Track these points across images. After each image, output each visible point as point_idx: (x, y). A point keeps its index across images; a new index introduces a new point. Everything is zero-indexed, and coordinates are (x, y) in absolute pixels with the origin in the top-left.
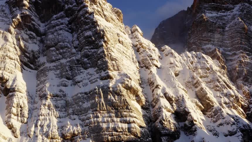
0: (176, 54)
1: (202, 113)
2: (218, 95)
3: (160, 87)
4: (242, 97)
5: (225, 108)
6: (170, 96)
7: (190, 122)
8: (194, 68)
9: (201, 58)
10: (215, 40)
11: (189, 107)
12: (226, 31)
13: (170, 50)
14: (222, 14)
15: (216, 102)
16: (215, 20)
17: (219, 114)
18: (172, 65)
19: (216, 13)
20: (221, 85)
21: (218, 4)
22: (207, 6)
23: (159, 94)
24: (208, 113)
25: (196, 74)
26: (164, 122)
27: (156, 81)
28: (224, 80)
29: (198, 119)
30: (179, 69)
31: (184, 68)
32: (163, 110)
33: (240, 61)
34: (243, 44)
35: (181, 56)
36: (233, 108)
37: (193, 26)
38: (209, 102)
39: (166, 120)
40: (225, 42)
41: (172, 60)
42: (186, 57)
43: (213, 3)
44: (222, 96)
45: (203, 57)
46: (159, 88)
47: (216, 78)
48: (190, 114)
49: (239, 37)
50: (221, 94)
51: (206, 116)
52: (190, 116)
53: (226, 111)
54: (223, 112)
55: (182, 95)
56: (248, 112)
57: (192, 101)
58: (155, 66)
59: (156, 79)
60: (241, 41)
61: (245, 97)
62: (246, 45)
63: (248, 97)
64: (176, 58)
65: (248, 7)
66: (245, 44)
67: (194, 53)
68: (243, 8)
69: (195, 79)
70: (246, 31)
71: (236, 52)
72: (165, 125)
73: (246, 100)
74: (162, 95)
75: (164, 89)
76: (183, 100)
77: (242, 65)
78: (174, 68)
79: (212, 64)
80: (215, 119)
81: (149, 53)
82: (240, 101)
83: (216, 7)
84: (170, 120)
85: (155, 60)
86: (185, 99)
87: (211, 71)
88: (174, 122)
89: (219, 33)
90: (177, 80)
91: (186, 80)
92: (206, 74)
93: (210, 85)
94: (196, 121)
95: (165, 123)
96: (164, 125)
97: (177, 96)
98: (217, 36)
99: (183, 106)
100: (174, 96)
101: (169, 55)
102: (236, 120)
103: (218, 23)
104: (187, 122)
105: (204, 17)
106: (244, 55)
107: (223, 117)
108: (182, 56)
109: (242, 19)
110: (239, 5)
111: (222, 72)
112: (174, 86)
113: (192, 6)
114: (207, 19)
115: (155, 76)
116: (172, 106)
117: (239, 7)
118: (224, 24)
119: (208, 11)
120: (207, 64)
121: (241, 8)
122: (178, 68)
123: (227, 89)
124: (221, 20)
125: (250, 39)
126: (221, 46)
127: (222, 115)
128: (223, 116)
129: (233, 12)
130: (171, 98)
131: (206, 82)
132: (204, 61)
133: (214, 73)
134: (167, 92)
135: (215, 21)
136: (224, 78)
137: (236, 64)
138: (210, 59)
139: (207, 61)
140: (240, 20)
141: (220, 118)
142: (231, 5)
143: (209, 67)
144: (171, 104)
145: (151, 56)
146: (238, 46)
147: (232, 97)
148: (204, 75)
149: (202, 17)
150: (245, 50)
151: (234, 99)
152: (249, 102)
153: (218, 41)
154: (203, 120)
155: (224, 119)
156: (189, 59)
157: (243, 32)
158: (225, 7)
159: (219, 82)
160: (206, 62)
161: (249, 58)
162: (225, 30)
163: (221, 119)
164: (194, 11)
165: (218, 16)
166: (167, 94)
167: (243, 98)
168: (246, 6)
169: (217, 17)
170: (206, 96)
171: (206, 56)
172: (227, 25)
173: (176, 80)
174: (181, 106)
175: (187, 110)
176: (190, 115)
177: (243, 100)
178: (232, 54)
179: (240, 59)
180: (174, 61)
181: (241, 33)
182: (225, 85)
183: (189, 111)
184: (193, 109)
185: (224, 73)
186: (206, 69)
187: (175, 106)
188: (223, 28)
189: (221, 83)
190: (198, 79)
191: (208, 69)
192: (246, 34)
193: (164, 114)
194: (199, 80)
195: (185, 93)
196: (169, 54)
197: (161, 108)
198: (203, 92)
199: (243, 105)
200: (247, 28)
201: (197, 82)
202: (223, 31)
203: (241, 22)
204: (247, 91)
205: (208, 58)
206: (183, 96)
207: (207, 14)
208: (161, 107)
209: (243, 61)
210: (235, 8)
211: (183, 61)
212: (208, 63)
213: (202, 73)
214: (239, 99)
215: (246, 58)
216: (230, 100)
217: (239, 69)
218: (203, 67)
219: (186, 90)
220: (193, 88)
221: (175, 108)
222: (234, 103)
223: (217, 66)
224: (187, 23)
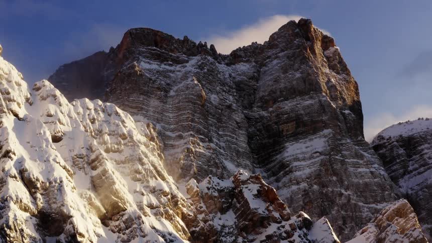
0: (63, 100)
1: (99, 221)
2: (138, 190)
3: (13, 156)
4: (184, 198)
5: (150, 216)
6: (32, 177)
7: (70, 238)
8: (96, 132)
9: (113, 116)
10: (150, 109)
11: (72, 204)
12: (170, 97)
13: (52, 90)
14: (167, 67)
15: (132, 203)
16: (155, 76)
17: (135, 226)
18: (50, 119)
19: (158, 64)
20: (145, 169)
21: (163, 51)
22: (144, 50)
23: (9, 170)
24: (113, 224)
25: (99, 143)
26: (8, 231)
27: (7, 142)
28: (152, 162)
29: (87, 231)
30: (64, 127)
31: (76, 127)
32: (12, 205)
33: (188, 149)
34: (196, 122)
35: (74, 106)
36: (166, 218)
37: (115, 81)
38: (117, 199)
39: (15, 227)
40: (166, 115)
41: (52, 109)
42: (83, 108)
43: (154, 48)
44: (144, 192)
45: (117, 113)
46: (10, 157)
47: (138, 157)
48: (71, 219)
49: (191, 109)
50: (144, 187)
51: (109, 228)
52: (70, 224)
53: (150, 221)
54: (143, 223)
55: (61, 178)
56: (194, 229)
57: (81, 196)
58: (12, 114)
59: (7, 139)
60: (194, 116)
61: (189, 199)
62: (201, 125)
63: (196, 201)
64: (61, 105)
65: (211, 63)
66: (200, 123)
67: (100, 102)
68: (202, 63)
69: (94, 152)
70: (203, 102)
71: (182, 134)
72: (12, 239)
73: (192, 205)
74: (14, 172)
75: (20, 162)
76: (61, 188)
77: (190, 157)
78: (53, 125)
79: (133, 130)
80: (125, 237)
81: (6, 86)
82: (181, 206)
83: (159, 54)
84: (24, 228)
85: (15, 101)
86: (65, 187)
87: (128, 142)
88: (34, 234)
89: (158, 99)
90: (54, 148)
91: (76, 152)
92: (119, 147)
93: (124, 167)
94: (82, 235)
95: (12, 235)
96: (8, 239)
97: (48, 179)
98: (154, 103)
99: (58, 202)
100: (41, 178)
101: (49, 99)
102: (168, 240)
103: (159, 82)
104: (62, 237)
105: (137, 68)
106: (196, 139)
107: (143, 234)
108: (74, 104)
109: (199, 81)
110: (198, 58)
111: (151, 146)
112: (45, 159)
113: (119, 47)
114: (140, 71)
115: (8, 134)
116: (35, 199)
117: (196, 61)
118: (168, 84)
119: (144, 60)
120: (124, 129)
121: (200, 63)
122: (61, 126)
123: (156, 179)
124: (165, 77)
125: (208, 115)
126: (158, 121)
127: (140, 229)
128: (142, 232)
129: (186, 66)
130: (34, 182)
131: (116, 161)
132: (117, 121)
133: (134, 145)
134: (28, 168)
135: (153, 77)
136: (152, 158)
137: (181, 154)
138: (130, 118)
139: (123, 122)
140: (196, 82)
141: (137, 234)
142: (184, 55)
143: (125, 132)
144: (33, 195)
145: (8, 93)
146: (187, 123)
147: (165, 196)
148: (114, 147)
149: (133, 67)
150: (198, 132)
151: (169, 200)
152: (196, 208)
153: (154, 112)
154: (98, 236)
155: (144, 237)
156: (88, 112)
157: (199, 102)
158: (174, 56)
159: (143, 164)
160: (120, 123)
161: (203, 147)
162: (169, 95)
163: (138, 236)
164: (121, 56)
165: (161, 69)
166: (26, 173)
167: (186, 200)
168: (209, 60)
169: (158, 72)
170: (113, 188)
171: (123, 113)
172: (173, 88)
173: (51, 146)
174: (54, 200)
175: (65, 211)
176: (72, 223)
177: (185, 204)
178: (177, 136)
179: (188, 146)
180: (56, 112)
181: (195, 104)
182: (154, 172)
183: (69, 214)
184: (79, 211)
185: (154, 149)
186: (120, 136)
187: (42, 201)
188: (167, 92)
189: (147, 167)
190: (100, 152)
191: (124, 137)
192: (203, 106)
193: (11, 215)
194: (101, 154)
195: (68, 175)
196: (48, 96)
197: (6, 200)
198: (106, 178)
199: (185, 215)
200: (206, 96)
201: (97, 158)
202: (166, 96)
203: (197, 85)
204: (196, 189)
205: (126, 117)
206: (61, 182)
207: (142, 63)
208: (7, 198)
209: (193, 150)
210: (190, 62)
211: (74, 115)
212: (124, 126)
213: (111, 143)
214: (178, 201)
215: (199, 145)
216: (160, 202)
217: (185, 162)
218: (114, 131)
219: (70, 169)
220: (88, 169)
221: (39, 203)
222: (168, 208)
223: (141, 135)
224: (106, 73)
